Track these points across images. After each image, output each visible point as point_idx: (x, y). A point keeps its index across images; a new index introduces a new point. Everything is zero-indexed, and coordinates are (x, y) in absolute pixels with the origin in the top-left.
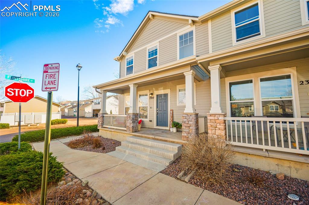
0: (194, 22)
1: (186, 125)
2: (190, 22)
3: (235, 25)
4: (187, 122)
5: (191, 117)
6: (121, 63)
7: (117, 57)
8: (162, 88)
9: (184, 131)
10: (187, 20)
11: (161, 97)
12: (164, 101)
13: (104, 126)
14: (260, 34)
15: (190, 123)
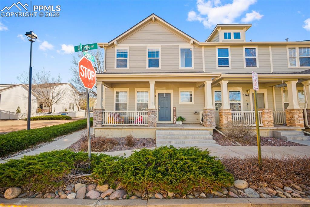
0: (194, 43)
1: (209, 117)
2: (192, 42)
3: (218, 56)
4: (210, 115)
5: (213, 112)
6: (107, 52)
7: (105, 44)
8: (165, 88)
9: (209, 121)
10: (190, 40)
11: (163, 96)
12: (165, 99)
13: (103, 124)
14: (229, 66)
15: (212, 115)
